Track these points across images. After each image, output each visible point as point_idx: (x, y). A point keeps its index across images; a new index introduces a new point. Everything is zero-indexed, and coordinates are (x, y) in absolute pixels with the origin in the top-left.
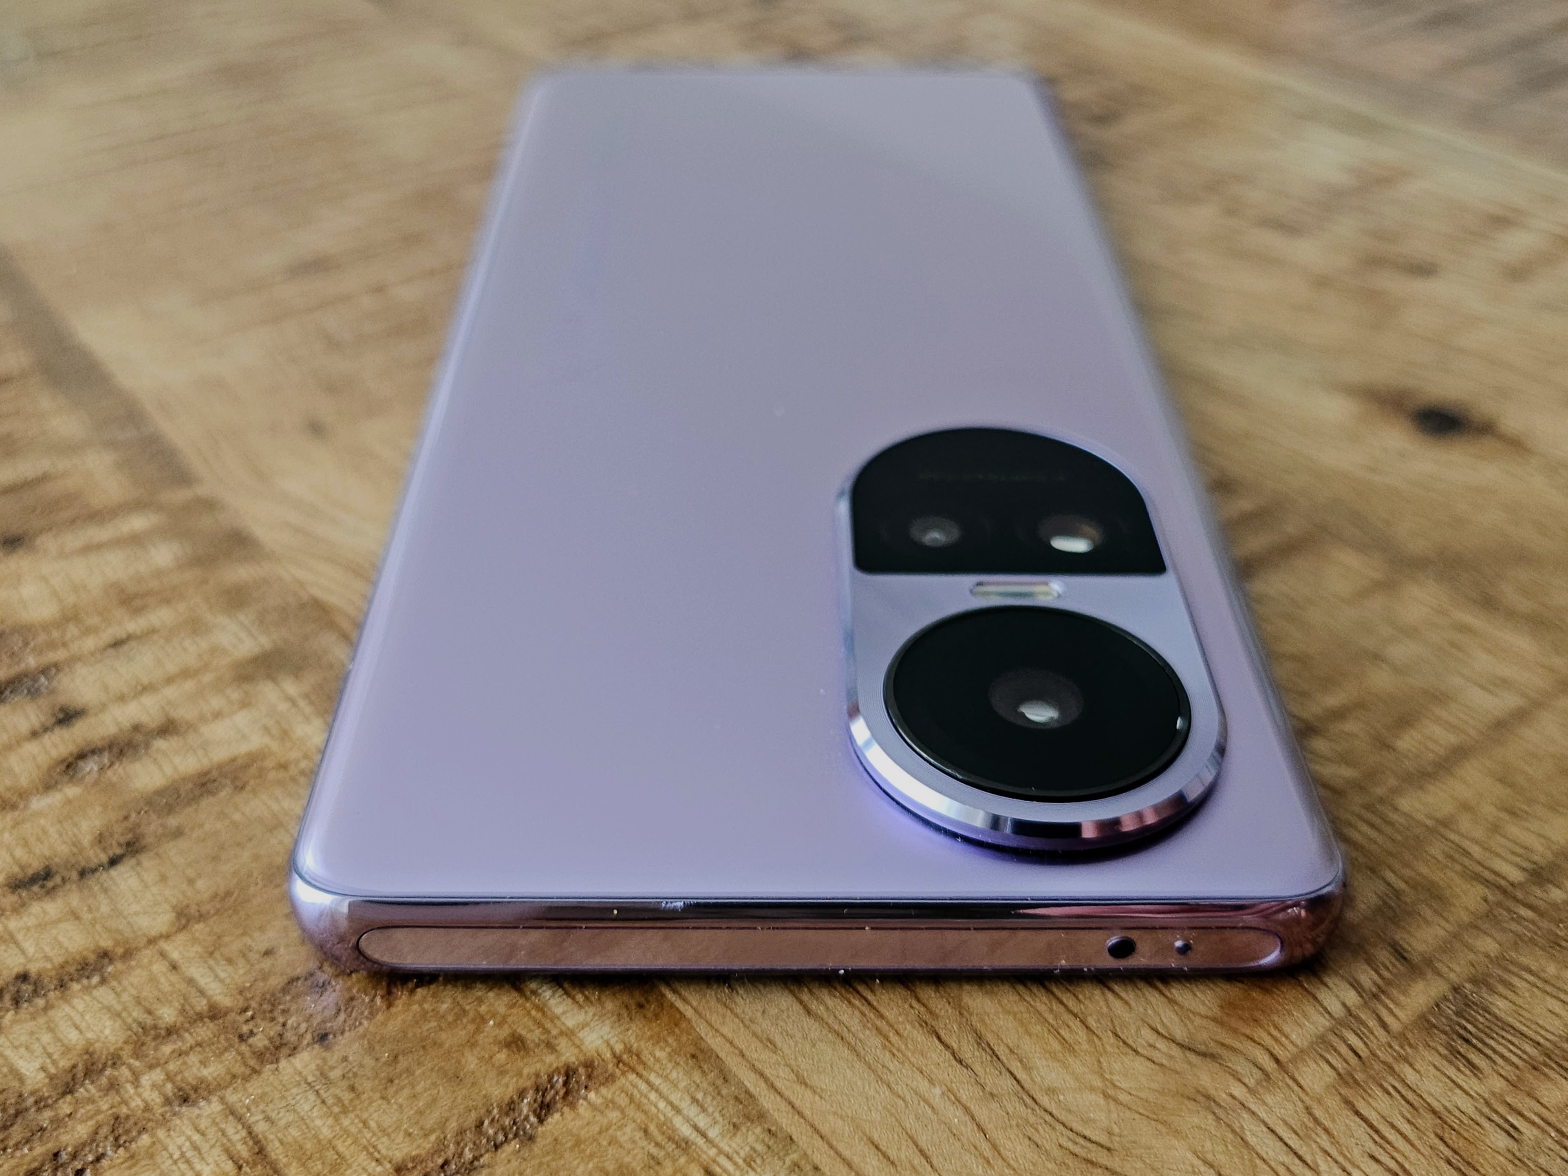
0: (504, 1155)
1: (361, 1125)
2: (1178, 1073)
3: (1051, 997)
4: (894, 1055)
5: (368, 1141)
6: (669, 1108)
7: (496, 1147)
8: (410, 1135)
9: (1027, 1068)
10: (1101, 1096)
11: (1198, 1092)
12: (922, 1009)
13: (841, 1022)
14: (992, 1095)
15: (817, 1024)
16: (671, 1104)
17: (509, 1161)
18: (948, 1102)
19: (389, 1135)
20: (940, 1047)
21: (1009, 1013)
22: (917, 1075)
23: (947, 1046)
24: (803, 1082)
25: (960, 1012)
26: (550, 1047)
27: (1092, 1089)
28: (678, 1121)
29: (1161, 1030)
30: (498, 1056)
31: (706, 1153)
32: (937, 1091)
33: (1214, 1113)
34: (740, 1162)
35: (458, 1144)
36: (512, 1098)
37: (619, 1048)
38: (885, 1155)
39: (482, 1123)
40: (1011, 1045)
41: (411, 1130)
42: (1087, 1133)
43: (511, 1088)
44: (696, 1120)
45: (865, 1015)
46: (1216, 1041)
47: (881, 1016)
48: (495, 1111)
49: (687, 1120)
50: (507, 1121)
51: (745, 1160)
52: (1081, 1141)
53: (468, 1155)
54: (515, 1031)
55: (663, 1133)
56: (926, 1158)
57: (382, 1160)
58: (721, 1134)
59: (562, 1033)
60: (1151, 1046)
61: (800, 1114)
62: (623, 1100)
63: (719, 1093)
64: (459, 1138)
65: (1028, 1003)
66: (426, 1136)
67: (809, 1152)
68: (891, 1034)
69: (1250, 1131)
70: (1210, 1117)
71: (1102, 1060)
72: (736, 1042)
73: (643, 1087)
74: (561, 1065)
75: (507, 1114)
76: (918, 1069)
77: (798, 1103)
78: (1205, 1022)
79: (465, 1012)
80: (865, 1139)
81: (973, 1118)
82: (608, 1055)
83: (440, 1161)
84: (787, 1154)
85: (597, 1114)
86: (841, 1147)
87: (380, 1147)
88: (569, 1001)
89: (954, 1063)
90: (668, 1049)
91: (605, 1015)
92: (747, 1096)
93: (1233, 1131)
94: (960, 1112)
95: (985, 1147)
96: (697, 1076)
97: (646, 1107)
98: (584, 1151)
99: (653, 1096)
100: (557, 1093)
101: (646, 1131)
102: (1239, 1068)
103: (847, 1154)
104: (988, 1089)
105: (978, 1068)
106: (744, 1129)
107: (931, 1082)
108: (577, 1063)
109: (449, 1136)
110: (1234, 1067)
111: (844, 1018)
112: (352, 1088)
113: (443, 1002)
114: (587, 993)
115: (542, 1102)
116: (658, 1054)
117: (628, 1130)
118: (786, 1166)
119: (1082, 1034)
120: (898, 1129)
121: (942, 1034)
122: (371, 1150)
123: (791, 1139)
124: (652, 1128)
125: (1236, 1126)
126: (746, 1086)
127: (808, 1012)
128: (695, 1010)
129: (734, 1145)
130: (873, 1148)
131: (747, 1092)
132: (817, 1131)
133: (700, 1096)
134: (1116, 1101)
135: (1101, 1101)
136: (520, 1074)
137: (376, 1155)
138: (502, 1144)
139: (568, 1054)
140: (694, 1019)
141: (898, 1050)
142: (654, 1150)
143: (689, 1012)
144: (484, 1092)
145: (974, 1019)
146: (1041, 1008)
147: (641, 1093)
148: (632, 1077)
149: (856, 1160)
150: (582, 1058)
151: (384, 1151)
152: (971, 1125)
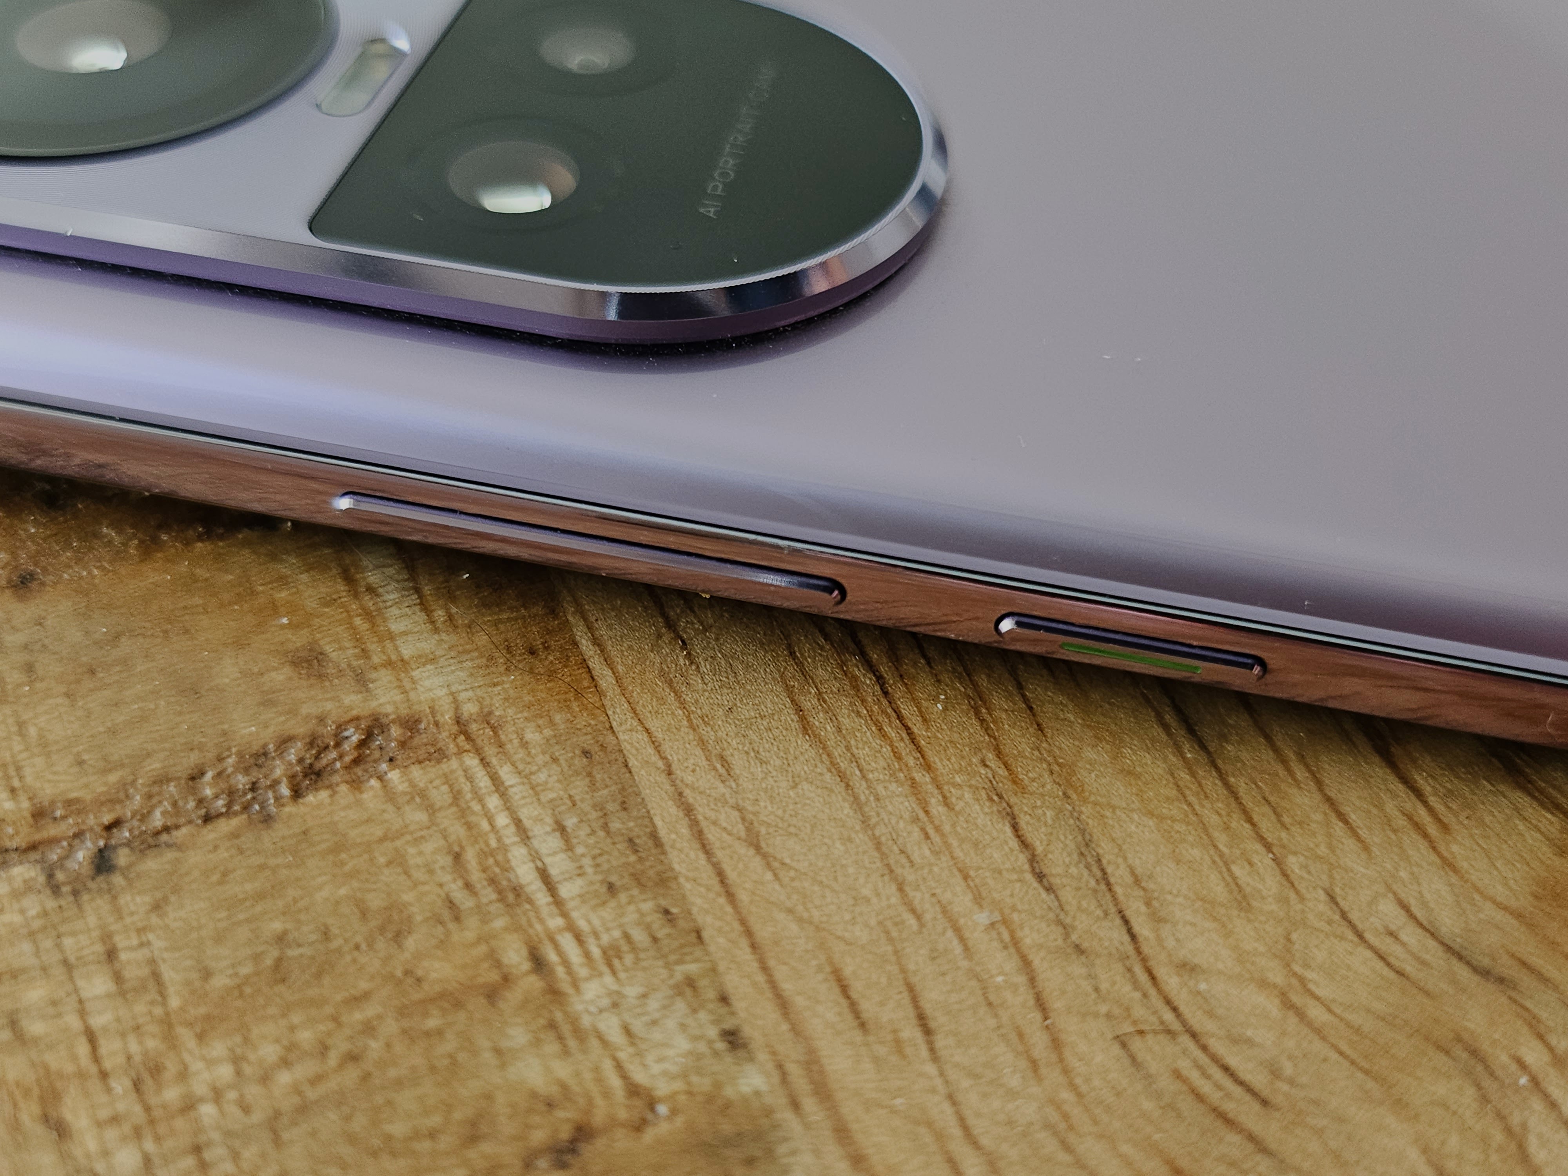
0: (211, 836)
1: (14, 729)
2: (1427, 994)
3: (1234, 804)
4: (927, 837)
5: (13, 756)
6: (513, 829)
7: (207, 819)
8: (81, 763)
9: (1157, 919)
10: (1277, 1001)
11: (1459, 1039)
12: (1002, 772)
13: (854, 759)
14: (1079, 950)
15: (812, 753)
16: (518, 822)
17: (216, 847)
18: (995, 944)
19: (48, 755)
20: (1014, 843)
21: (1151, 814)
22: (957, 880)
23: (1024, 844)
24: (755, 843)
25: (1064, 794)
26: (361, 681)
27: (1263, 984)
28: (518, 855)
29: (1415, 910)
30: (273, 674)
31: (541, 921)
32: (983, 918)
33: (1479, 1087)
34: (596, 952)
35: (149, 796)
36: (265, 746)
37: (470, 709)
38: (853, 1006)
39: (202, 774)
40: (1139, 871)
41: (86, 757)
42: (1232, 1062)
43: (272, 729)
44: (548, 860)
45: (899, 758)
46: (1513, 956)
47: (928, 767)
48: (231, 761)
49: (535, 856)
50: (241, 781)
51: (604, 952)
52: (1218, 1074)
53: (157, 820)
54: (316, 642)
55: (484, 871)
56: (927, 1031)
57: (21, 792)
58: (581, 896)
59: (389, 664)
60: (1391, 934)
61: (731, 896)
62: (440, 795)
63: (605, 827)
64: (155, 789)
65: (1190, 804)
66: (106, 771)
67: (722, 967)
68: (933, 801)
69: (1540, 1136)
70: (1470, 1092)
71: (1294, 936)
72: (666, 747)
73: (483, 781)
74: (366, 713)
75: (246, 771)
76: (960, 870)
77: (732, 875)
78: (1499, 916)
79: (253, 593)
80: (828, 969)
81: (1032, 981)
82: (447, 717)
83: (107, 819)
84: (680, 962)
85: (390, 808)
86: (781, 973)
87: (28, 772)
88: (422, 616)
89: (1029, 877)
90: (548, 732)
91: (469, 652)
92: (650, 843)
93: (1508, 1131)
94: (1011, 964)
95: (1039, 1041)
96: (579, 787)
97: (472, 819)
98: (343, 863)
99: (493, 802)
100: (341, 757)
101: (457, 857)
102: (1544, 1015)
103: (787, 987)
104: (1074, 937)
105: (1067, 895)
106: (623, 897)
107: (978, 900)
108: (392, 717)
109: (140, 781)
110: (1536, 1011)
111: (862, 753)
112: (29, 668)
113: (226, 571)
114: (454, 610)
115: (311, 765)
116: (531, 735)
117: (428, 847)
118: (672, 982)
119: (1271, 883)
120: (894, 969)
121: (1023, 821)
122: (12, 772)
123: (700, 937)
124: (470, 856)
125: (1515, 1119)
126: (654, 826)
127: (806, 727)
128: (618, 679)
129: (596, 922)
130: (837, 990)
131: (654, 836)
132: (749, 933)
133: (570, 822)
134: (1301, 1015)
135: (1273, 1007)
136: (293, 712)
137: (16, 783)
138: (219, 815)
139: (381, 701)
140: (610, 694)
141: (937, 829)
142: (459, 895)
143: (606, 679)
144: (226, 726)
145: (1087, 810)
146: (1213, 819)
147: (475, 792)
148: (471, 761)
149: (799, 1002)
150: (404, 711)
151: (29, 780)
152: (1025, 996)
